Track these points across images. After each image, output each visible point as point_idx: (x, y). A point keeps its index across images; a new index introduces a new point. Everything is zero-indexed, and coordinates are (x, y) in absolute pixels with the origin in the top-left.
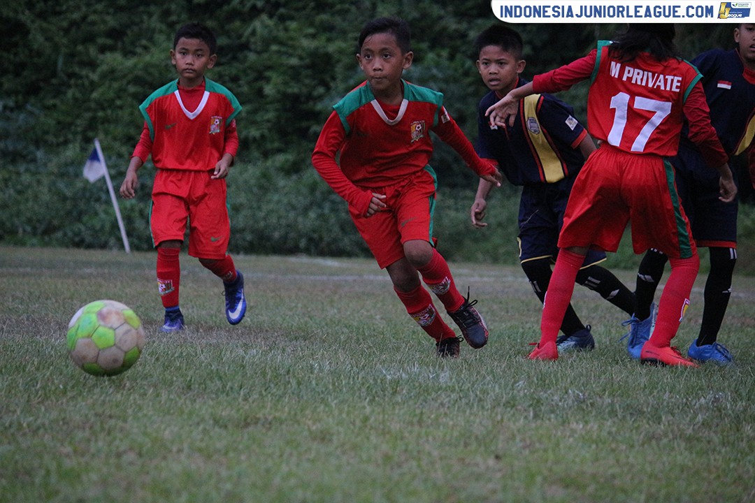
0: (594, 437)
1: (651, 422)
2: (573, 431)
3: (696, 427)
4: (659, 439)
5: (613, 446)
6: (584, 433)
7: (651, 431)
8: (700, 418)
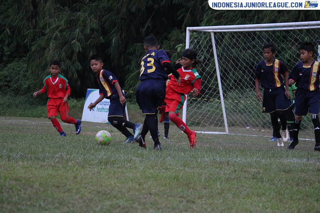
0: (25, 166)
1: (42, 162)
2: (19, 165)
3: (55, 163)
4: (44, 167)
5: (31, 169)
6: (22, 165)
7: (42, 164)
8: (56, 160)
